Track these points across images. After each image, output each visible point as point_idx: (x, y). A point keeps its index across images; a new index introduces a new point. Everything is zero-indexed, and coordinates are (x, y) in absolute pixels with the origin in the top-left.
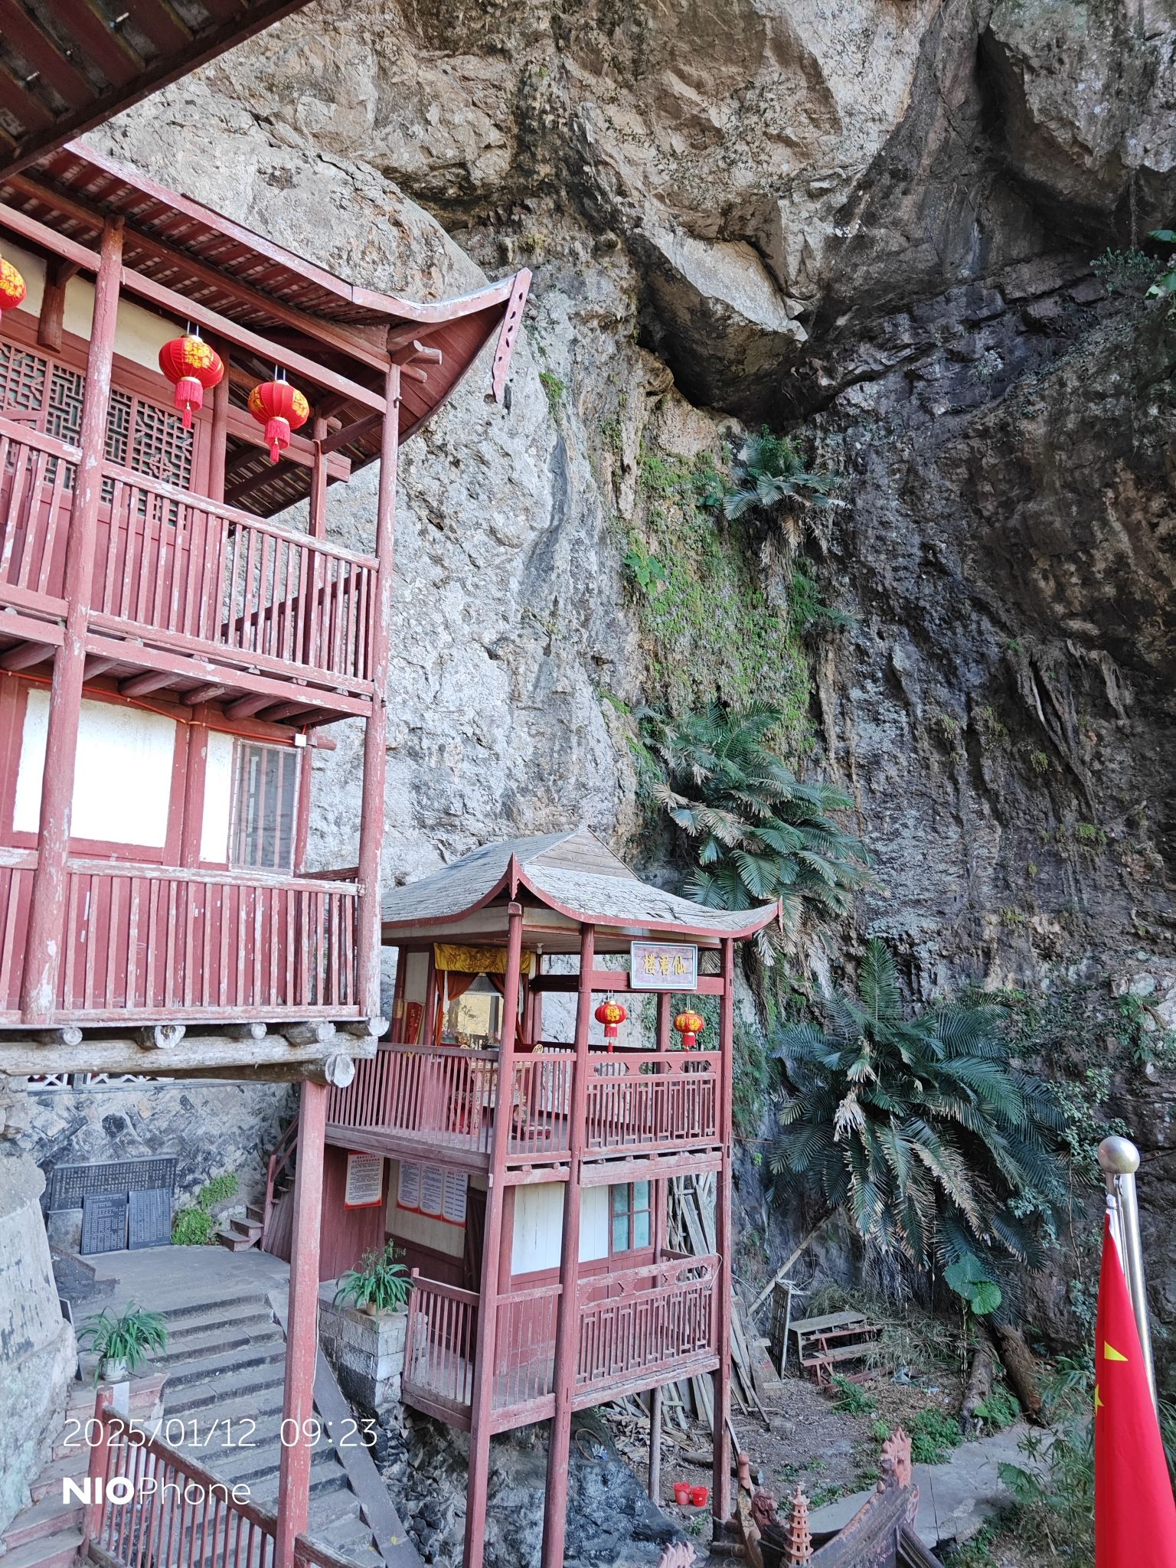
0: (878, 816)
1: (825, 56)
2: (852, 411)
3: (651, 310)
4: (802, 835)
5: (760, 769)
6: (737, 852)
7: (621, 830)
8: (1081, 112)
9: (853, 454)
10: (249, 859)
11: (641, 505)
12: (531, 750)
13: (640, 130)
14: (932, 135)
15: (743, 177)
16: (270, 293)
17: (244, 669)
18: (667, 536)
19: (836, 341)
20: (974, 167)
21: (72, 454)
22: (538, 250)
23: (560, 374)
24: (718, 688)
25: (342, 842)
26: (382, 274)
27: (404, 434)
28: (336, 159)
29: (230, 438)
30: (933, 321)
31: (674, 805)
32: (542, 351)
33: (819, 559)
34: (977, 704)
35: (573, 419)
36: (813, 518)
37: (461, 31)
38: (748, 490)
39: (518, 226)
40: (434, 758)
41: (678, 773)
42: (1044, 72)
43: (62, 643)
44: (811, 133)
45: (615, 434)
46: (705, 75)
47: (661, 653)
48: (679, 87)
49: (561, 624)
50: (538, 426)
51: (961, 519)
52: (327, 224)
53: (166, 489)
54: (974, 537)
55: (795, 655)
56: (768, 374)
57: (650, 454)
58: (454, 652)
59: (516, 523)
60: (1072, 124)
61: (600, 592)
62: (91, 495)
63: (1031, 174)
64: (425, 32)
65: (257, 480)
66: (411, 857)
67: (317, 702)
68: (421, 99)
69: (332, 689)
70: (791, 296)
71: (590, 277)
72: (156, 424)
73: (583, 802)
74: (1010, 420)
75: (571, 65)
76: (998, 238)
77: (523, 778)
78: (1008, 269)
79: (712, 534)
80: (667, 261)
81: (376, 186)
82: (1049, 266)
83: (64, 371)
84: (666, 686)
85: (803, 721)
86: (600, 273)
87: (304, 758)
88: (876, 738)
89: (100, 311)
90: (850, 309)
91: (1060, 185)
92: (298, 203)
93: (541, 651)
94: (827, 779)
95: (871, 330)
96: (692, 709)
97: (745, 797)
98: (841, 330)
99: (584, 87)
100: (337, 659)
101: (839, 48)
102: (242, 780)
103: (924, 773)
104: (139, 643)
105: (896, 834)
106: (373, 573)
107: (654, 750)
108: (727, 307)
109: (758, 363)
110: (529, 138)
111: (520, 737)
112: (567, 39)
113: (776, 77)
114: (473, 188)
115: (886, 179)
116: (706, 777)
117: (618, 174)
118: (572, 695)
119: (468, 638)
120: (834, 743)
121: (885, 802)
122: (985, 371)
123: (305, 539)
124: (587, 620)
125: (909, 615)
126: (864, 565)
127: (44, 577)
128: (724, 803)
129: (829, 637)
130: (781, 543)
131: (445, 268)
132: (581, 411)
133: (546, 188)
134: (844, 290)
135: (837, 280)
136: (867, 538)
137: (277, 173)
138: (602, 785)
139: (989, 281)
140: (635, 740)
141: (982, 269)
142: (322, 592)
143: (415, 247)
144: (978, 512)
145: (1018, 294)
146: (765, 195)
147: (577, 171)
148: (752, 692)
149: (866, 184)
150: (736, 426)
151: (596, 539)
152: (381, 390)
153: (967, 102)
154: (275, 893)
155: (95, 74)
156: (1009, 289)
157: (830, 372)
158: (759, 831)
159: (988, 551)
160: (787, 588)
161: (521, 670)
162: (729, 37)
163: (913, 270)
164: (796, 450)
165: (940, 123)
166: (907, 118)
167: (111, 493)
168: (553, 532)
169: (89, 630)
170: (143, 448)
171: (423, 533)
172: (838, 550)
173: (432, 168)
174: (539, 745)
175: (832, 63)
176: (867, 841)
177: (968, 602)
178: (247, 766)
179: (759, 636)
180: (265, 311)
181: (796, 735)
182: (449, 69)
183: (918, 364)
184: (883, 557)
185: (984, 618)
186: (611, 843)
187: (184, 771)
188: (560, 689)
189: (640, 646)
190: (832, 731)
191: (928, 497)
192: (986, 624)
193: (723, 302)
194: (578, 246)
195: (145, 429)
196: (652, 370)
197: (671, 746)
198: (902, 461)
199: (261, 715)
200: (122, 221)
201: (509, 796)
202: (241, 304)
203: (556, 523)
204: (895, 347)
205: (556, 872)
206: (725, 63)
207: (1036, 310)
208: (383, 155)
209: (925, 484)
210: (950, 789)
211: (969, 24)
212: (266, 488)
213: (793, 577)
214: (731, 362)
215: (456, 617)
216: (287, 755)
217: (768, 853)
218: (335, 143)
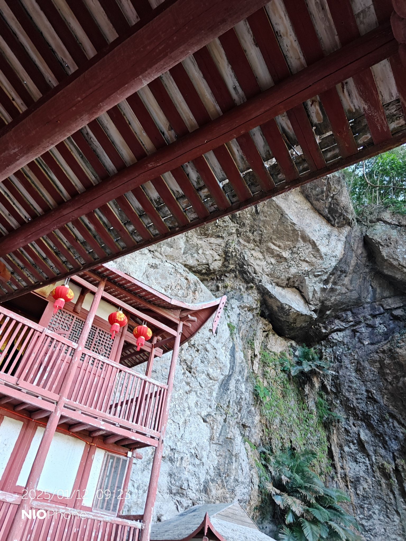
0: (362, 507)
1: (317, 240)
2: (334, 341)
3: (264, 306)
4: (329, 513)
5: (309, 479)
6: (301, 519)
7: (252, 503)
8: (400, 257)
9: (336, 356)
10: (101, 506)
11: (261, 368)
12: (216, 462)
13: (261, 257)
14: (352, 261)
15: (293, 270)
16: (146, 300)
17: (114, 424)
18: (270, 380)
19: (327, 318)
20: (367, 270)
21: (74, 346)
22: (229, 288)
23: (234, 323)
24: (291, 442)
25: (138, 497)
26: (180, 293)
27: (182, 342)
28: (171, 262)
29: (125, 341)
30: (360, 314)
31: (274, 493)
32: (229, 316)
33: (327, 393)
34: (398, 458)
35: (238, 338)
36: (324, 377)
37: (210, 232)
38: (299, 365)
39: (223, 281)
40: (179, 463)
41: (276, 478)
42: (386, 246)
43: (54, 411)
44: (314, 260)
45: (252, 344)
46: (281, 244)
47: (268, 425)
48: (273, 247)
49: (231, 411)
50: (226, 340)
51: (380, 382)
52: (166, 279)
53: (101, 358)
54: (386, 389)
55: (321, 430)
56: (304, 327)
57: (264, 351)
58: (191, 418)
59: (216, 372)
60: (398, 260)
61: (246, 399)
62: (77, 359)
63: (386, 273)
64: (200, 232)
65: (132, 354)
66: (165, 507)
67: (138, 440)
68: (197, 248)
69: (144, 435)
70: (310, 304)
71: (245, 296)
72: (103, 337)
73: (237, 488)
74: (393, 348)
75: (241, 240)
76: (378, 290)
77: (213, 474)
78: (383, 300)
79: (286, 380)
80: (270, 292)
81: (181, 269)
82: (397, 299)
83: (79, 319)
84: (270, 439)
85: (326, 459)
86: (248, 295)
87: (130, 462)
88: (357, 469)
89: (94, 303)
90: (330, 309)
91: (397, 276)
92: (158, 273)
93: (223, 421)
94: (338, 487)
95: (338, 316)
96: (281, 450)
97: (304, 492)
98: (328, 316)
99: (244, 246)
100: (148, 423)
101: (321, 238)
102: (105, 470)
103: (379, 488)
104: (80, 412)
105: (370, 517)
106: (166, 390)
107: (266, 467)
108: (290, 306)
109: (300, 324)
110: (228, 258)
111: (212, 456)
112: (240, 234)
113: (302, 245)
114: (210, 270)
115: (339, 273)
116: (287, 481)
117: (254, 268)
118: (234, 439)
119: (196, 413)
120: (339, 470)
121: (364, 500)
122: (380, 331)
123: (144, 377)
124: (240, 409)
125: (364, 417)
126: (345, 396)
127: (54, 386)
128: (295, 494)
129: (334, 424)
130: (312, 386)
131: (200, 292)
132: (241, 335)
133: (232, 271)
134: (328, 303)
135: (325, 300)
136: (345, 386)
137: (153, 265)
138: (245, 481)
139: (377, 303)
140: (258, 461)
141: (374, 299)
142: (147, 396)
143: (191, 285)
144: (386, 380)
145: (388, 308)
146: (301, 276)
147: (241, 266)
148: (304, 445)
149: (332, 274)
150: (294, 344)
151: (245, 380)
152: (176, 329)
153: (362, 253)
154: (108, 524)
155: (108, 251)
156: (385, 306)
157: (326, 328)
158: (311, 510)
159: (392, 395)
160: (316, 403)
161: (215, 428)
162: (288, 235)
163: (351, 298)
164: (316, 353)
165: (354, 259)
166: (344, 257)
167: (84, 358)
168: (229, 376)
169: (65, 407)
170: (97, 344)
171: (184, 374)
172: (334, 390)
173: (199, 265)
174: (220, 461)
175: (319, 242)
176: (358, 519)
177: (387, 414)
178: (108, 464)
179: (306, 421)
180: (143, 304)
181: (323, 465)
182: (206, 241)
183: (356, 327)
184: (352, 394)
185: (395, 421)
186: (248, 509)
187: (84, 464)
188: (229, 437)
189: (260, 422)
190: (338, 465)
191: (366, 373)
192: (396, 424)
193: (288, 305)
194: (241, 287)
195: (99, 338)
196: (265, 324)
197: (273, 465)
198: (354, 359)
199: (117, 443)
200: (106, 279)
201: (206, 482)
202: (136, 302)
203: (231, 373)
204: (347, 321)
205: (224, 523)
206: (287, 241)
207: (396, 313)
208: (185, 261)
209: (364, 368)
210: (392, 497)
211: (360, 233)
212: (134, 358)
213: (318, 399)
214: (291, 323)
215: (193, 405)
216: (124, 460)
217: (315, 521)
218: (172, 258)
